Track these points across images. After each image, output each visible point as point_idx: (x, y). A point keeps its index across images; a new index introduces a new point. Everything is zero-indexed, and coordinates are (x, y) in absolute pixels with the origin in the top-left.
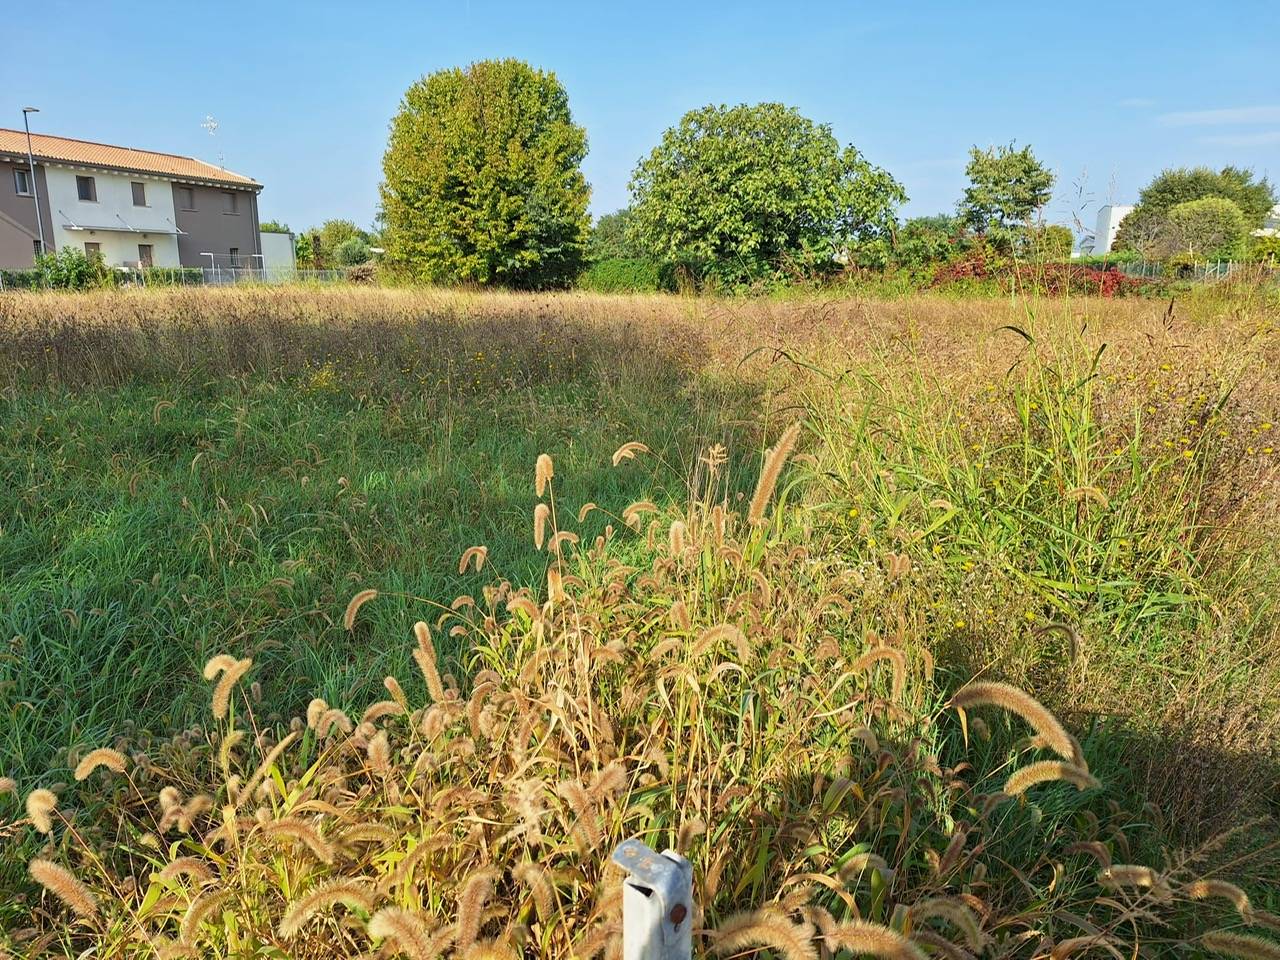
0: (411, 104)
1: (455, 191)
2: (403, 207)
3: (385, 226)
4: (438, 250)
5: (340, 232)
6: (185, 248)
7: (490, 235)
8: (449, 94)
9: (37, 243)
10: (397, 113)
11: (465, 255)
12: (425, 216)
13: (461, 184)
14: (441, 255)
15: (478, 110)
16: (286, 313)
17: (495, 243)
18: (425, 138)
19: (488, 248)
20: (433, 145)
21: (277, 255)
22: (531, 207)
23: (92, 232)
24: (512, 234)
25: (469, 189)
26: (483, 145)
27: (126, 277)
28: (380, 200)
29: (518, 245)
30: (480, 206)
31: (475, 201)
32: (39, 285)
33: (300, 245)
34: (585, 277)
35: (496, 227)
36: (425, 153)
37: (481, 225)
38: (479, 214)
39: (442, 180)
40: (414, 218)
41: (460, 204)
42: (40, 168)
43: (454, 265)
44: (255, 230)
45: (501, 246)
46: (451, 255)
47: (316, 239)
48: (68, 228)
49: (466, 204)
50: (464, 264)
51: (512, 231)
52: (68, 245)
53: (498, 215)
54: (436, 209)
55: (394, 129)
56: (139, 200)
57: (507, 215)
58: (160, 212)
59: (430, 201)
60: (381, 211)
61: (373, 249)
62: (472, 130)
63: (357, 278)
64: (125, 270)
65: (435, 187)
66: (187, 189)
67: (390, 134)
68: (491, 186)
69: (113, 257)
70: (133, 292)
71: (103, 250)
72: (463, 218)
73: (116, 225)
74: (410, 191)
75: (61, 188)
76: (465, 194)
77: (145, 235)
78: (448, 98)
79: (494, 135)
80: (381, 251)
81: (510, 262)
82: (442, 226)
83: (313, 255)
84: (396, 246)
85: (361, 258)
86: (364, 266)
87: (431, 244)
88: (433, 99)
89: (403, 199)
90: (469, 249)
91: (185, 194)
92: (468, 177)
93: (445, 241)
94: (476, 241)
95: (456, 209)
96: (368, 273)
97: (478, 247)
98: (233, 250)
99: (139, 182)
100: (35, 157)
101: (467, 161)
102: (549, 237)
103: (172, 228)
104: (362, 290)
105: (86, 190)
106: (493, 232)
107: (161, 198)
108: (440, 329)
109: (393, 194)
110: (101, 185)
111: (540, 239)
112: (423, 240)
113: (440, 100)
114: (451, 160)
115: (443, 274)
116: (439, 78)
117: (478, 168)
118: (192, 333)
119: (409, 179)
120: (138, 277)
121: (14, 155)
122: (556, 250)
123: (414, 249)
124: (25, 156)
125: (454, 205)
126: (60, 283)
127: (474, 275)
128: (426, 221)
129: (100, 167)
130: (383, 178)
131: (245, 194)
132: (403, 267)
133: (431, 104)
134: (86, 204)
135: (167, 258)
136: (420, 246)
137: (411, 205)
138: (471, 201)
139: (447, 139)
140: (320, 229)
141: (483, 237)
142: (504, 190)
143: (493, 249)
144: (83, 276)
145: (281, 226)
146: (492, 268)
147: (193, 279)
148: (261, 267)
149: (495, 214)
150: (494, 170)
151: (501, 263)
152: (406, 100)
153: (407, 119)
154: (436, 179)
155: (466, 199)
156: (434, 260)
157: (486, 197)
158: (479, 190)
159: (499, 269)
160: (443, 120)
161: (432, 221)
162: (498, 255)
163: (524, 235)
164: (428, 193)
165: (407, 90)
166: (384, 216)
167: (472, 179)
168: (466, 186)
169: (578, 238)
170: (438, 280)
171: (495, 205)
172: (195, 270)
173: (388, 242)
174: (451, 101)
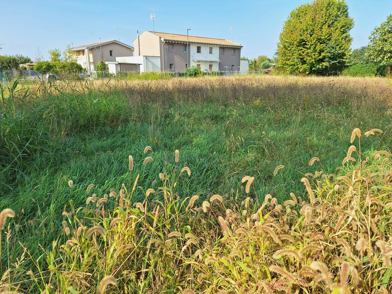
0: (291, 16)
1: (302, 43)
2: (284, 50)
3: (277, 57)
4: (293, 63)
5: (262, 59)
6: (221, 66)
7: (312, 58)
8: (304, 12)
9: (187, 65)
10: (286, 20)
11: (302, 65)
12: (291, 52)
13: (304, 41)
14: (294, 65)
15: (314, 16)
16: (247, 83)
17: (313, 60)
18: (294, 27)
19: (311, 62)
20: (296, 29)
21: (244, 66)
22: (328, 47)
23: (199, 62)
24: (320, 57)
25: (307, 43)
26: (314, 27)
27: (206, 74)
28: (277, 48)
29: (322, 60)
30: (310, 48)
31: (308, 47)
32: (186, 76)
33: (250, 63)
34: (345, 71)
35: (314, 55)
36: (294, 32)
37: (309, 54)
38: (309, 51)
39: (298, 40)
40: (287, 53)
41: (303, 48)
42: (189, 45)
43: (298, 68)
44: (239, 59)
45: (316, 61)
46: (297, 65)
47: (255, 62)
48: (193, 61)
49: (305, 48)
50: (301, 68)
51: (320, 56)
52: (193, 65)
53: (316, 51)
54: (295, 50)
55: (285, 25)
56: (211, 52)
57: (319, 50)
58: (215, 56)
59: (293, 47)
60: (277, 52)
61: (272, 64)
62: (311, 23)
63: (266, 73)
64: (205, 72)
65: (295, 43)
66: (223, 48)
67: (283, 27)
68: (315, 41)
69: (204, 68)
70: (207, 77)
71: (201, 66)
72: (303, 52)
73: (204, 59)
74: (287, 45)
75: (193, 49)
76: (305, 44)
77: (211, 62)
78: (304, 13)
79: (318, 24)
80: (275, 64)
81: (318, 66)
82: (296, 55)
83: (254, 66)
84: (280, 63)
85: (268, 67)
86: (269, 69)
87: (291, 61)
88: (298, 15)
89: (284, 47)
90: (304, 62)
91: (222, 49)
92: (307, 39)
93: (296, 60)
94: (307, 60)
95: (302, 49)
96: (269, 71)
97: (307, 62)
98: (233, 66)
99: (211, 46)
100: (188, 42)
101: (308, 33)
102: (333, 58)
103: (218, 60)
104: (267, 77)
105: (199, 50)
106: (313, 57)
107: (216, 51)
108: (292, 89)
109: (281, 46)
110: (203, 49)
111: (330, 58)
112: (289, 60)
113: (301, 14)
114: (302, 33)
115: (294, 71)
116: (302, 7)
117: (311, 36)
118: (223, 89)
119: (287, 41)
120: (208, 74)
121: (184, 42)
122: (336, 62)
123: (285, 63)
124: (186, 42)
125: (301, 48)
126: (191, 75)
127: (305, 71)
128: (291, 54)
129: (203, 44)
130: (279, 41)
131: (237, 49)
132: (280, 69)
133: (298, 16)
134: (199, 54)
135: (215, 68)
136: (288, 62)
137: (287, 49)
138: (307, 46)
139: (302, 27)
140: (257, 58)
141: (309, 58)
142: (319, 42)
143: (312, 62)
144: (196, 74)
145: (246, 58)
146: (311, 68)
147: (222, 74)
148: (239, 70)
149: (315, 50)
150: (317, 36)
151: (314, 67)
152: (290, 15)
153: (289, 21)
154: (296, 40)
155: (305, 46)
156: (292, 67)
157: (312, 45)
158: (310, 43)
159: (313, 69)
160: (301, 21)
161: (293, 54)
162: (314, 64)
163: (324, 57)
164: (293, 45)
165: (291, 12)
166: (277, 53)
167: (308, 39)
168: (306, 42)
169: (345, 57)
170: (291, 73)
171: (315, 47)
172: (222, 72)
173: (277, 61)
174: (305, 14)
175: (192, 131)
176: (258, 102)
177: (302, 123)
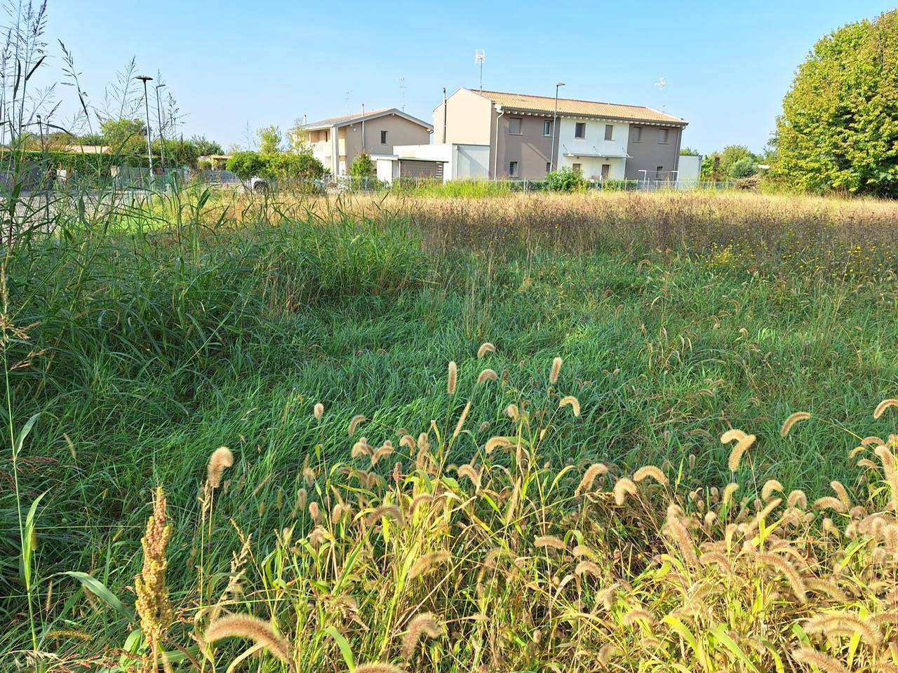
0: (817, 53)
1: (844, 118)
2: (794, 133)
3: (773, 149)
4: (816, 165)
5: (735, 154)
6: (630, 168)
7: (868, 154)
8: (853, 42)
9: (549, 164)
10: (804, 61)
11: (841, 170)
12: (811, 140)
13: (849, 113)
14: (818, 170)
15: (879, 50)
16: (698, 210)
17: (872, 160)
18: (824, 78)
19: (864, 164)
20: (830, 84)
21: (688, 171)
23: (578, 157)
24: (890, 153)
25: (856, 117)
26: (878, 79)
27: (593, 185)
28: (775, 128)
30: (863, 130)
31: (859, 126)
32: (546, 190)
33: (704, 163)
35: (875, 147)
36: (822, 91)
37: (861, 145)
38: (861, 136)
39: (832, 110)
40: (801, 141)
41: (845, 128)
42: (558, 119)
43: (828, 178)
44: (676, 153)
45: (877, 163)
46: (827, 170)
47: (717, 159)
48: (565, 155)
49: (850, 129)
50: (838, 177)
51: (890, 149)
52: (564, 166)
53: (880, 137)
54: (822, 134)
55: (799, 73)
56: (608, 137)
57: (888, 136)
58: (619, 146)
59: (818, 127)
60: (774, 137)
61: (760, 166)
62: (870, 68)
63: (743, 187)
64: (592, 181)
65: (825, 116)
66: (638, 127)
67: (794, 77)
68: (877, 113)
69: (589, 172)
70: (595, 194)
71: (582, 168)
72: (845, 140)
73: (592, 152)
74: (802, 120)
75: (567, 129)
76: (852, 120)
77: (607, 159)
78: (852, 44)
79: (890, 70)
80: (766, 167)
81: (882, 175)
82: (825, 147)
83: (713, 170)
84: (781, 163)
85: (750, 172)
86: (751, 179)
87: (812, 161)
88: (835, 49)
89: (795, 127)
90: (844, 164)
91: (636, 131)
92: (856, 107)
93: (824, 159)
94: (853, 158)
95: (841, 133)
96: (753, 184)
97: (855, 163)
98: (659, 168)
99: (609, 122)
100: (557, 113)
101: (859, 94)
103: (624, 154)
104: (747, 196)
105: (580, 131)
106: (871, 151)
107: (622, 134)
108: (814, 227)
109: (787, 123)
110: (590, 129)
112: (805, 158)
113: (845, 47)
114: (844, 94)
115: (816, 185)
116: (847, 29)
117: (868, 99)
119: (803, 112)
120: (599, 185)
121: (546, 113)
123: (796, 165)
124: (552, 113)
125: (839, 129)
126: (557, 188)
127: (846, 185)
128: (811, 144)
129: (590, 116)
130: (782, 112)
131: (673, 130)
132: (780, 180)
133: (837, 52)
134: (579, 140)
135: (617, 174)
136: (802, 163)
137: (801, 131)
138: (856, 126)
139: (844, 77)
140: (721, 152)
141: (861, 155)
142: (889, 115)
143: (868, 164)
144: (569, 185)
145: (692, 151)
146: (864, 180)
147: (631, 187)
148: (675, 179)
149: (877, 136)
150: (884, 99)
151: (873, 176)
152: (813, 50)
153: (812, 65)
154: (827, 111)
155: (851, 125)
156: (811, 174)
157: (871, 122)
158: (865, 117)
159: (870, 181)
160: (843, 63)
161: (817, 143)
162: (872, 170)
164: (817, 122)
165: (816, 42)
166: (775, 141)
167: (860, 108)
168: (854, 114)
170: (811, 189)
171: (878, 128)
172: (633, 182)
173: (772, 158)
174: (855, 46)
175: (561, 317)
176: (725, 256)
177: (843, 313)
